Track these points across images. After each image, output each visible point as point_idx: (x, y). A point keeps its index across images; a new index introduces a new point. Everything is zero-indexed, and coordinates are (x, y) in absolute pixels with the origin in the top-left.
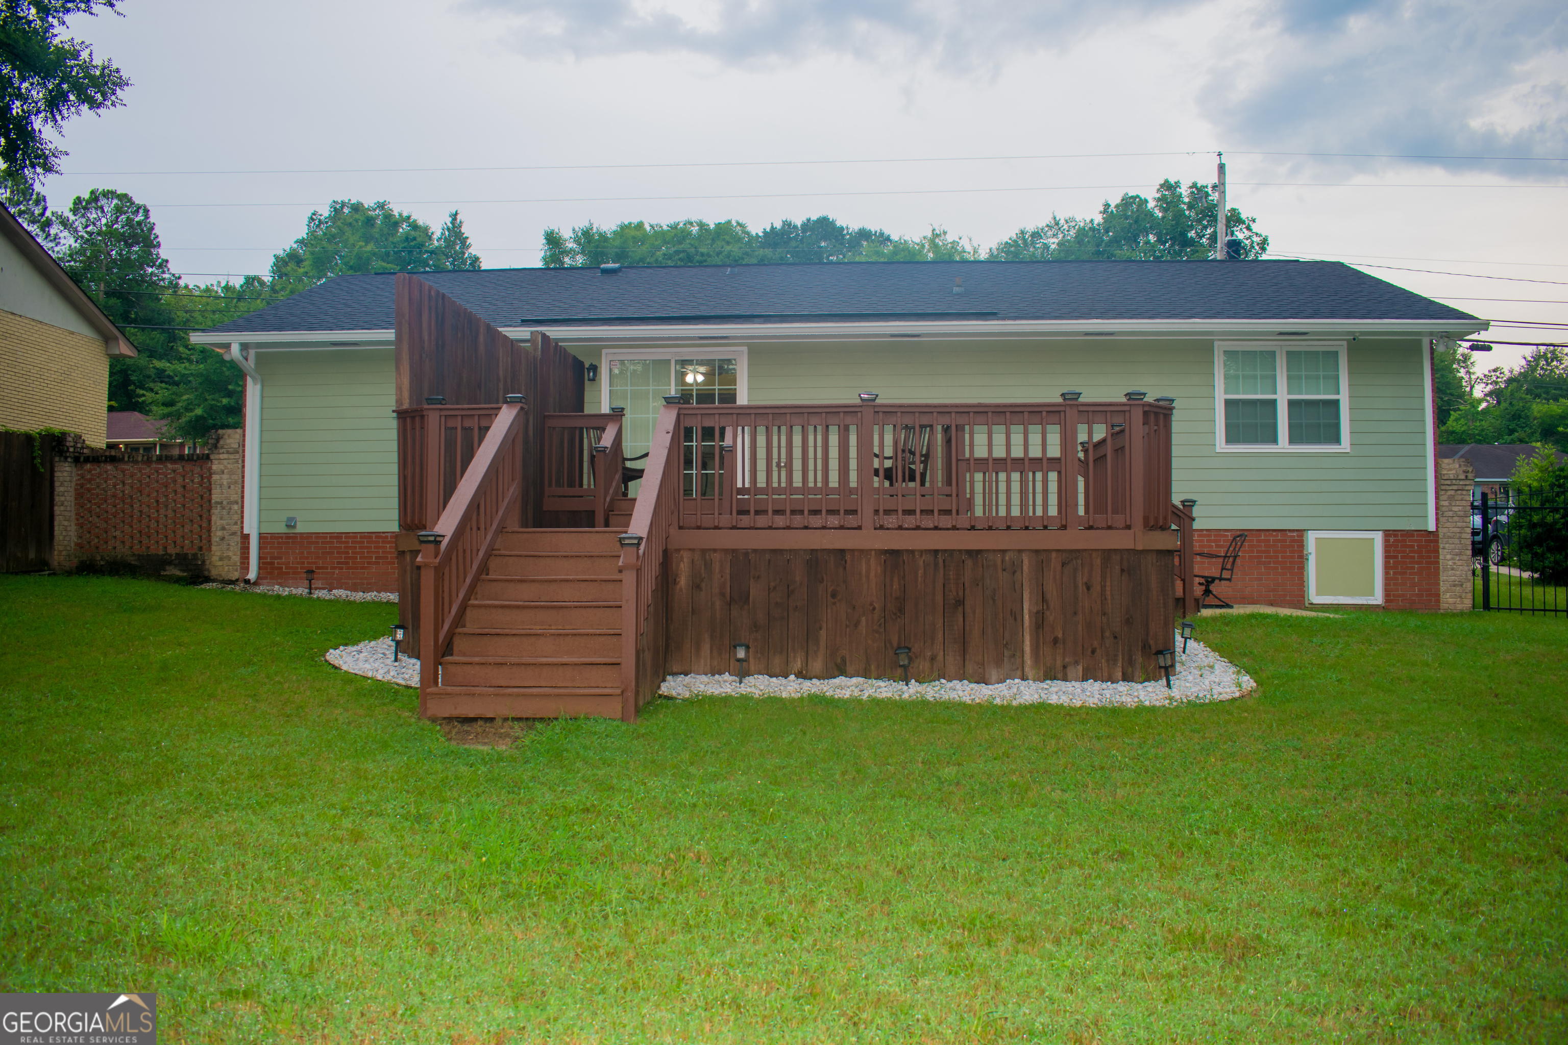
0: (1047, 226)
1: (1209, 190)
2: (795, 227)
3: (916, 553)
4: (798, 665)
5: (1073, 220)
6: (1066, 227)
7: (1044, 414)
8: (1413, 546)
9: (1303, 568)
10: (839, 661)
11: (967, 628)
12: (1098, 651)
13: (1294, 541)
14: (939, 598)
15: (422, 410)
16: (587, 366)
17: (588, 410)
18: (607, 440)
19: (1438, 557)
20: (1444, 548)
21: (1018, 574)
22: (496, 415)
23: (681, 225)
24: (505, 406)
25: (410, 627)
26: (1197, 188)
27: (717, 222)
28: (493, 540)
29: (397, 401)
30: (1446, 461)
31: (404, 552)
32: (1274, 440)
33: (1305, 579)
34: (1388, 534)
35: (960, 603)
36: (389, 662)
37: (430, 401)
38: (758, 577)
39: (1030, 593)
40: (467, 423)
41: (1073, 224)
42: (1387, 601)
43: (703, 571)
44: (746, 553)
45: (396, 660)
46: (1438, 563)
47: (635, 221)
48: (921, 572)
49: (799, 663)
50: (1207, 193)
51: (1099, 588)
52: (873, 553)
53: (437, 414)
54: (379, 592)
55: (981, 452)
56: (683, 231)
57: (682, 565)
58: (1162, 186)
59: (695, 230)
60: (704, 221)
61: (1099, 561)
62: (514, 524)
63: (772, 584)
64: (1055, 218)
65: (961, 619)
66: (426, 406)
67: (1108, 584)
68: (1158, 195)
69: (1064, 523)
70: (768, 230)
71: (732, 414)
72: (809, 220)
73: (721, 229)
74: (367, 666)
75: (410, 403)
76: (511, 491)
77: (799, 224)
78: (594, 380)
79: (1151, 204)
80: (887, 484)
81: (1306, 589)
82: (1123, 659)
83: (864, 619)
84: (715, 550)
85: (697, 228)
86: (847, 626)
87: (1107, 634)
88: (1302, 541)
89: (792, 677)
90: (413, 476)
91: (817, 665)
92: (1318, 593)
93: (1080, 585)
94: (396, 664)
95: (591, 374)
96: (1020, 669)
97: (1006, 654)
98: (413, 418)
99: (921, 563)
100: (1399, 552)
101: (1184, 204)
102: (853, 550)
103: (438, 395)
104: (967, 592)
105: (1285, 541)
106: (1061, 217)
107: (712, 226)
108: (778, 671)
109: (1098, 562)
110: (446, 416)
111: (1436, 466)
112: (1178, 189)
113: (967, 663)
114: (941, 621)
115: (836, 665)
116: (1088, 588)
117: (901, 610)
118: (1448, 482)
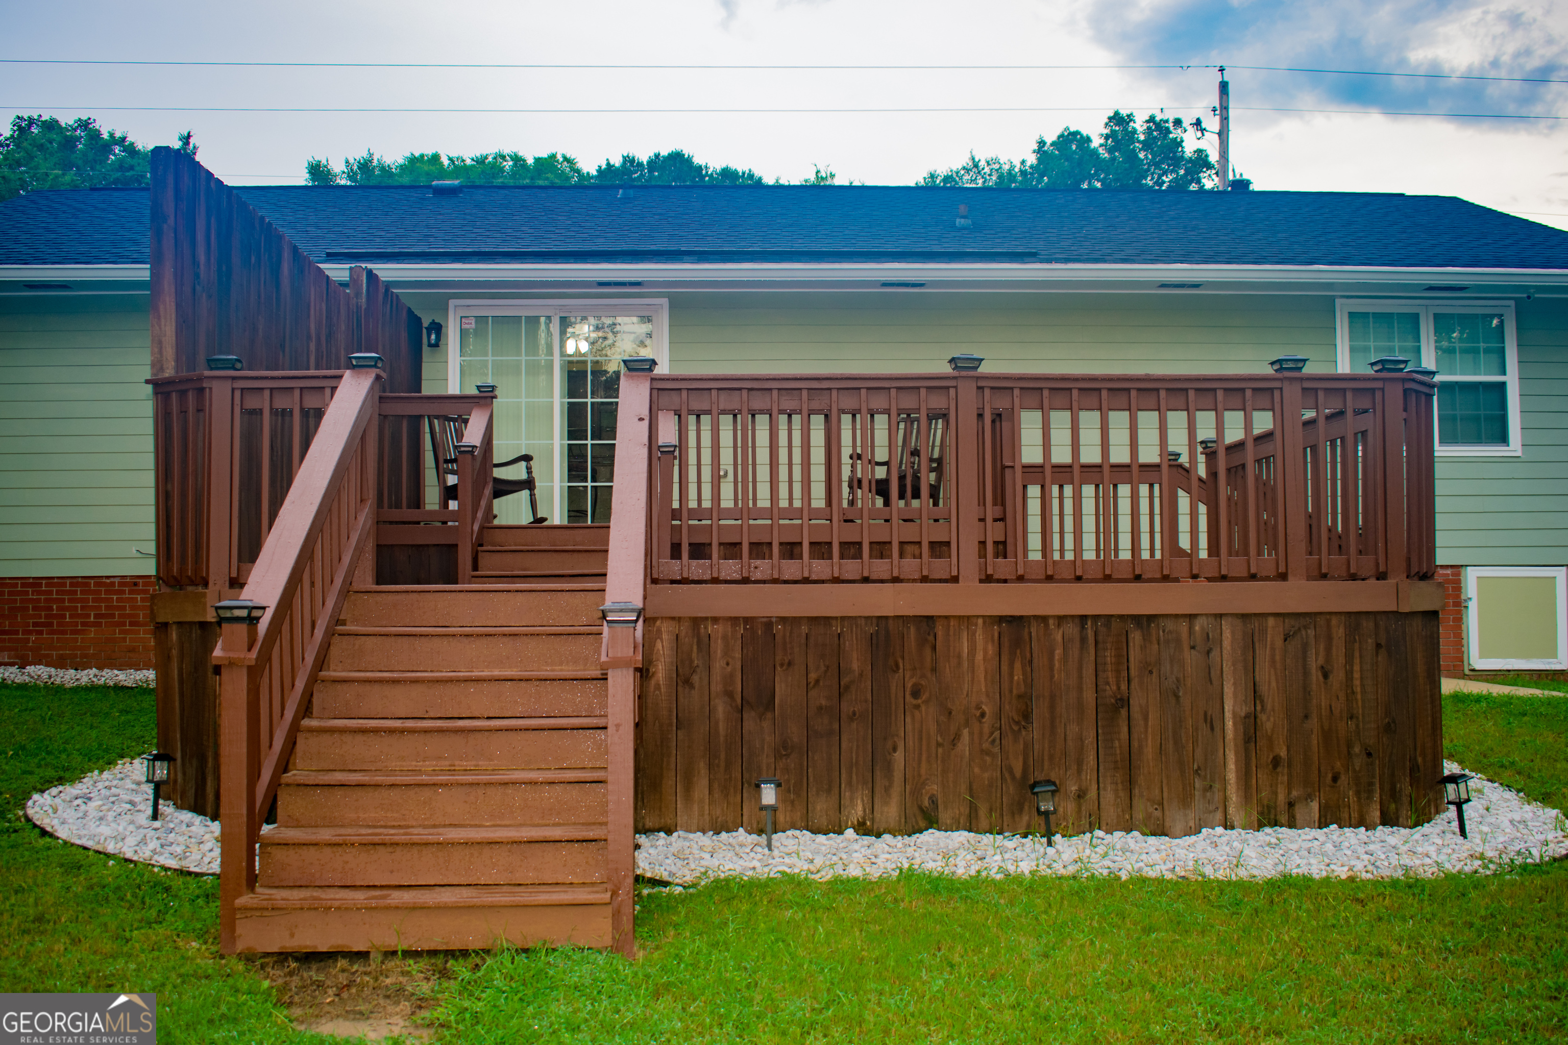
0: (964, 168)
1: (1170, 125)
2: (640, 165)
3: (1051, 621)
4: (858, 811)
5: (997, 161)
6: (987, 170)
7: (1249, 393)
9: (1461, 619)
10: (926, 803)
11: (1135, 744)
12: (1343, 777)
13: (1449, 581)
14: (1089, 696)
15: (200, 379)
16: (426, 323)
17: (427, 389)
18: (473, 435)
21: (1215, 654)
22: (334, 389)
23: (490, 159)
24: (348, 374)
25: (179, 756)
26: (1154, 123)
27: (537, 156)
28: (338, 608)
29: (153, 365)
31: (166, 625)
33: (1464, 635)
35: (1123, 702)
36: (143, 818)
37: (212, 364)
38: (790, 664)
39: (1235, 684)
40: (281, 402)
41: (996, 166)
43: (694, 655)
44: (768, 624)
45: (155, 816)
47: (429, 151)
48: (1058, 652)
49: (860, 808)
50: (1167, 129)
51: (1342, 675)
52: (980, 621)
53: (228, 385)
54: (100, 668)
55: (1031, 454)
56: (493, 166)
57: (659, 645)
58: (1110, 119)
59: (508, 165)
60: (520, 154)
61: (1341, 631)
62: (365, 579)
63: (813, 676)
64: (973, 159)
65: (1126, 729)
66: (207, 373)
67: (1357, 668)
68: (1107, 131)
69: (1282, 569)
70: (604, 167)
71: (740, 389)
72: (657, 156)
73: (542, 165)
74: (105, 830)
75: (177, 368)
76: (362, 519)
77: (644, 159)
78: (436, 345)
79: (1096, 142)
80: (879, 502)
81: (1465, 649)
82: (1382, 789)
83: (966, 732)
84: (715, 620)
85: (511, 163)
86: (939, 745)
87: (1357, 749)
88: (1459, 581)
89: (850, 833)
90: (184, 495)
91: (890, 811)
92: (1484, 655)
93: (1314, 671)
94: (157, 824)
95: (433, 337)
96: (1221, 810)
97: (1197, 785)
98: (183, 393)
99: (1059, 637)
101: (1139, 142)
102: (947, 617)
103: (229, 354)
104: (1135, 684)
106: (982, 157)
107: (530, 161)
108: (824, 822)
109: (1339, 633)
110: (242, 389)
112: (1131, 124)
113: (1135, 801)
114: (1093, 733)
115: (921, 809)
116: (1326, 676)
117: (1027, 716)
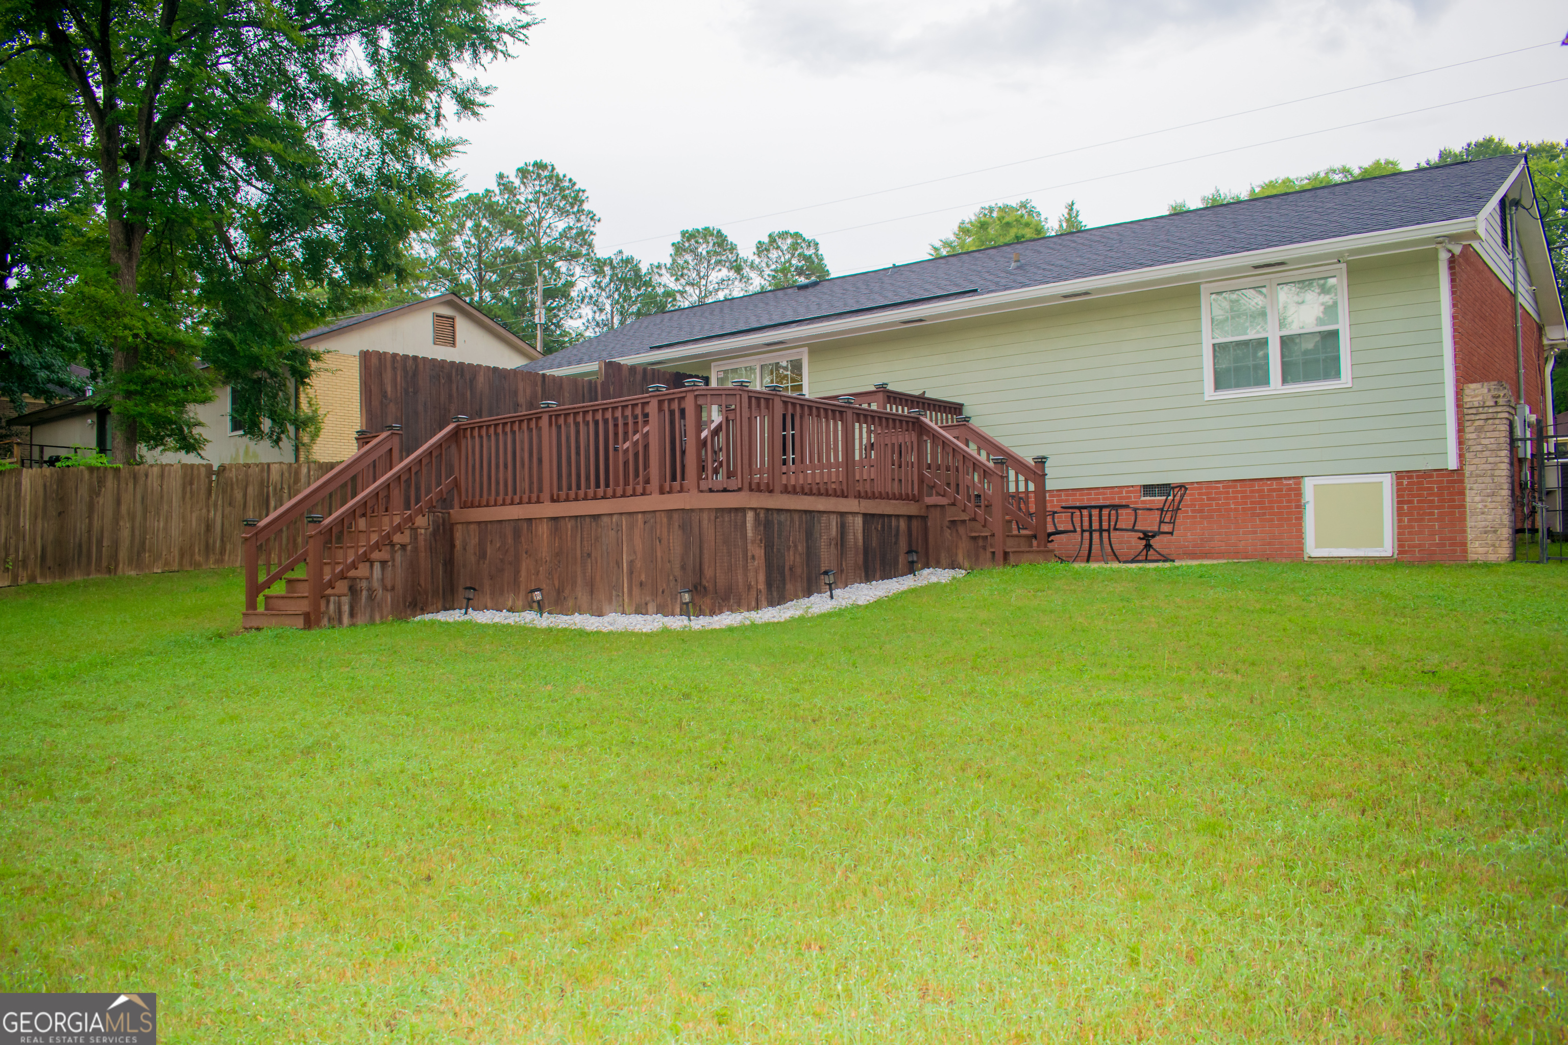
8: (1431, 489)
9: (1301, 518)
13: (1290, 489)
14: (579, 552)
19: (1464, 500)
20: (1471, 489)
21: (620, 532)
30: (1473, 386)
32: (1266, 381)
33: (1304, 531)
34: (1400, 476)
39: (627, 546)
42: (1400, 553)
46: (1464, 506)
51: (666, 541)
63: (498, 545)
67: (671, 537)
81: (1304, 541)
84: (472, 523)
88: (1300, 489)
92: (1317, 546)
93: (655, 539)
100: (1414, 496)
105: (1281, 490)
111: (1457, 393)
114: (580, 569)
116: (660, 542)
118: (1474, 411)
